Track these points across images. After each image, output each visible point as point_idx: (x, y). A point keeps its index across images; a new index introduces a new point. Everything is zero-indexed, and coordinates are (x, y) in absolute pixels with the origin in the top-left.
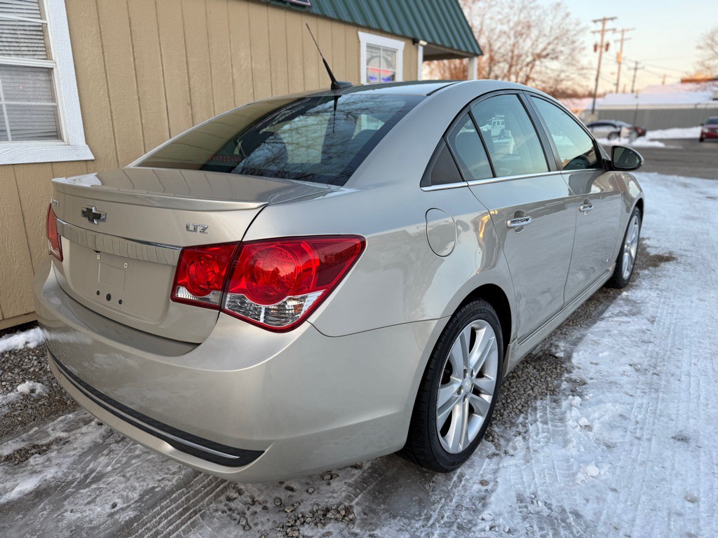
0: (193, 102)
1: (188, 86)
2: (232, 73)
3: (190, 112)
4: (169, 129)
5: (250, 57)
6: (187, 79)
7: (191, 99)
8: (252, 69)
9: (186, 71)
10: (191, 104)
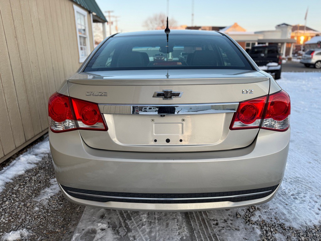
0: (17, 36)
1: (13, 26)
2: (31, 20)
3: (17, 42)
4: (9, 53)
5: (37, 12)
6: (13, 21)
7: (16, 34)
8: (39, 19)
9: (12, 16)
10: (16, 37)
